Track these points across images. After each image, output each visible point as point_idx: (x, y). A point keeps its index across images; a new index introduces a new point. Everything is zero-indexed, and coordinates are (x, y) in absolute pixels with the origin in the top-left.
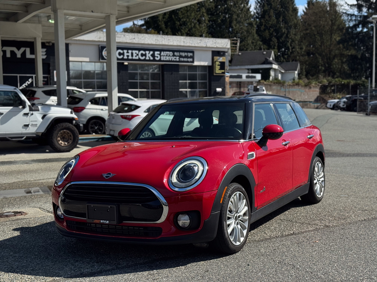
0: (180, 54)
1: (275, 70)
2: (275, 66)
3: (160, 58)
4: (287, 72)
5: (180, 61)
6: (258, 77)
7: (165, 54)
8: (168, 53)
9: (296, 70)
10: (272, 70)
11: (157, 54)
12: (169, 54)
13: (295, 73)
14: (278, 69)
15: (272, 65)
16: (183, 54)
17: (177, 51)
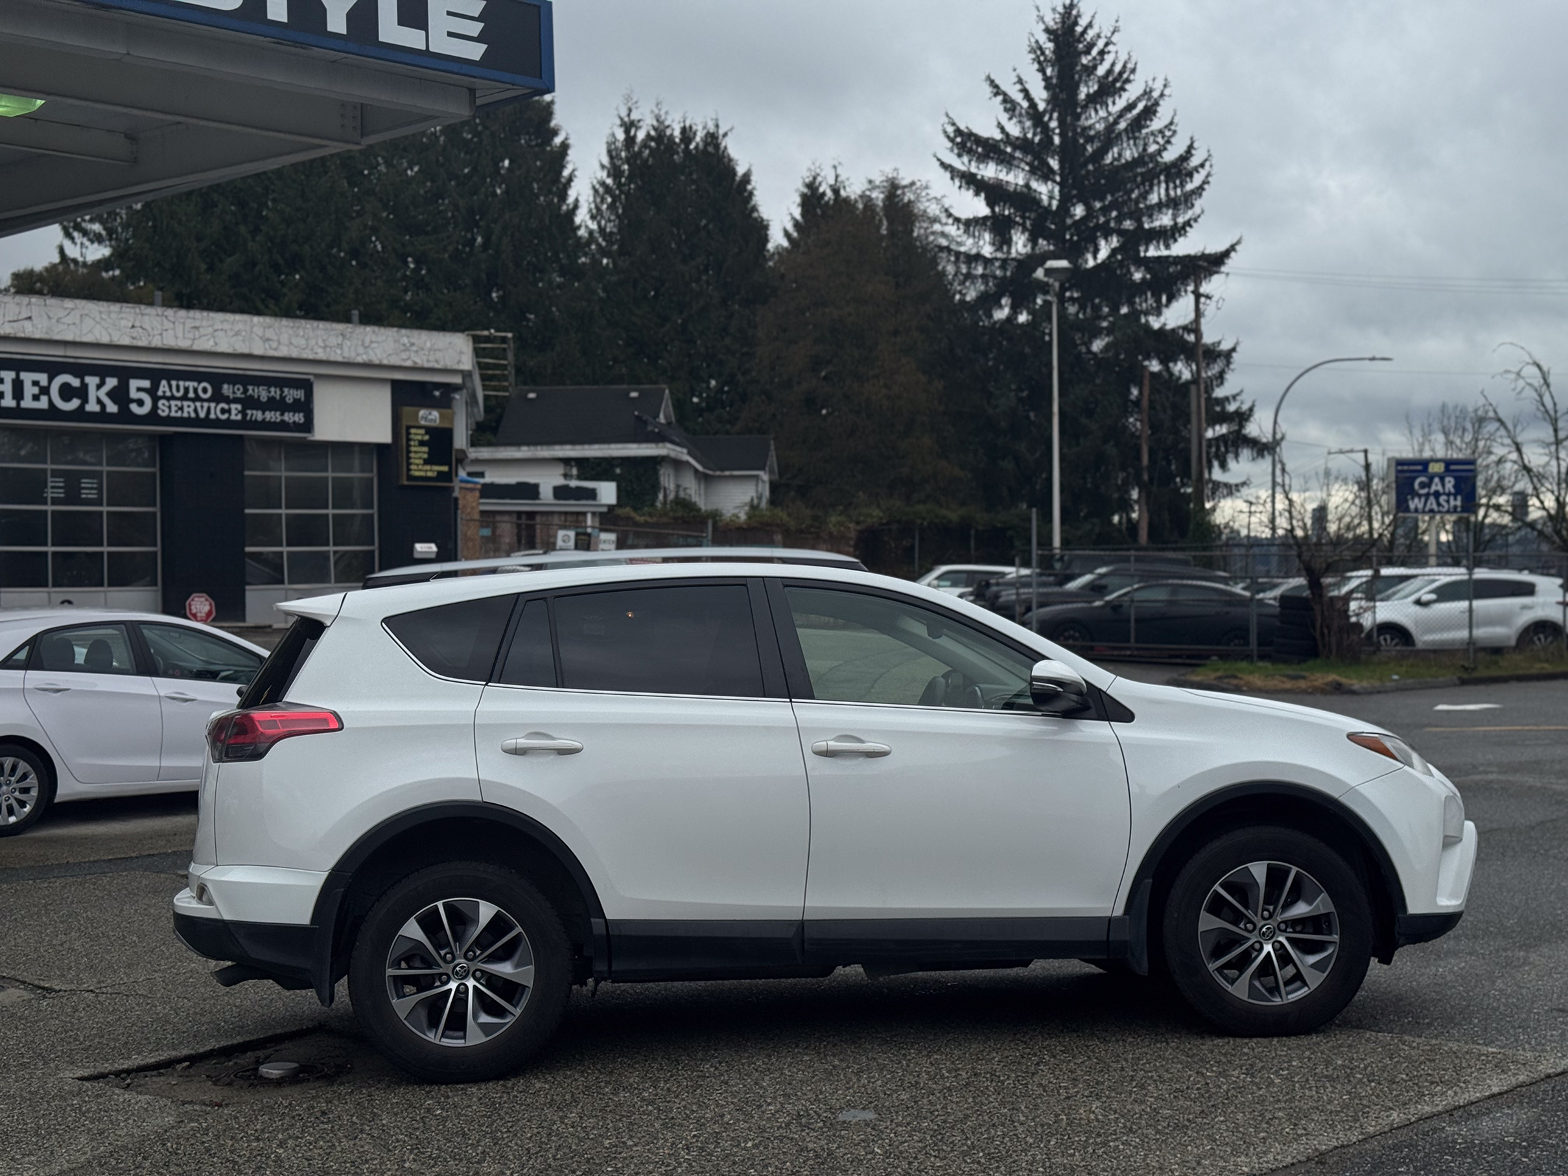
0: (245, 391)
1: (676, 463)
3: (155, 407)
4: (727, 473)
5: (245, 424)
6: (607, 492)
7: (178, 390)
8: (191, 385)
9: (762, 468)
10: (665, 464)
11: (139, 389)
12: (195, 390)
13: (758, 476)
14: (686, 464)
16: (263, 393)
17: (233, 379)
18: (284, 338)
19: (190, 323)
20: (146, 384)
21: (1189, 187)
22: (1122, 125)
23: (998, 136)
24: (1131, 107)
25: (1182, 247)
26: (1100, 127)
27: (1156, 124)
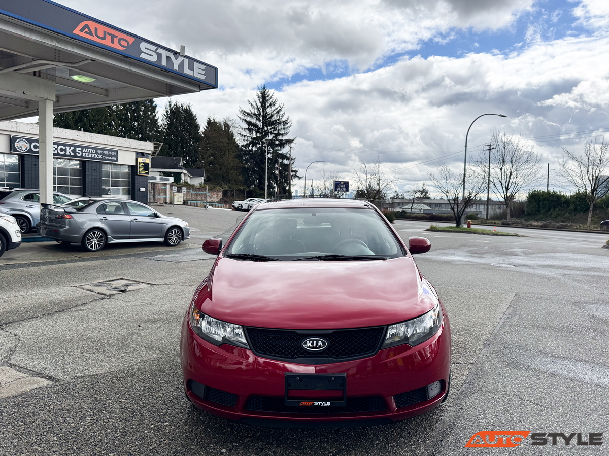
0: (103, 152)
3: (82, 154)
4: (195, 177)
5: (103, 159)
6: (171, 179)
7: (88, 151)
10: (182, 174)
12: (92, 151)
13: (202, 178)
14: (187, 174)
15: (183, 170)
16: (107, 153)
17: (100, 149)
18: (112, 141)
19: (91, 136)
20: (80, 149)
21: (287, 126)
22: (275, 112)
23: (250, 112)
24: (276, 109)
25: (285, 138)
26: (270, 112)
27: (281, 113)
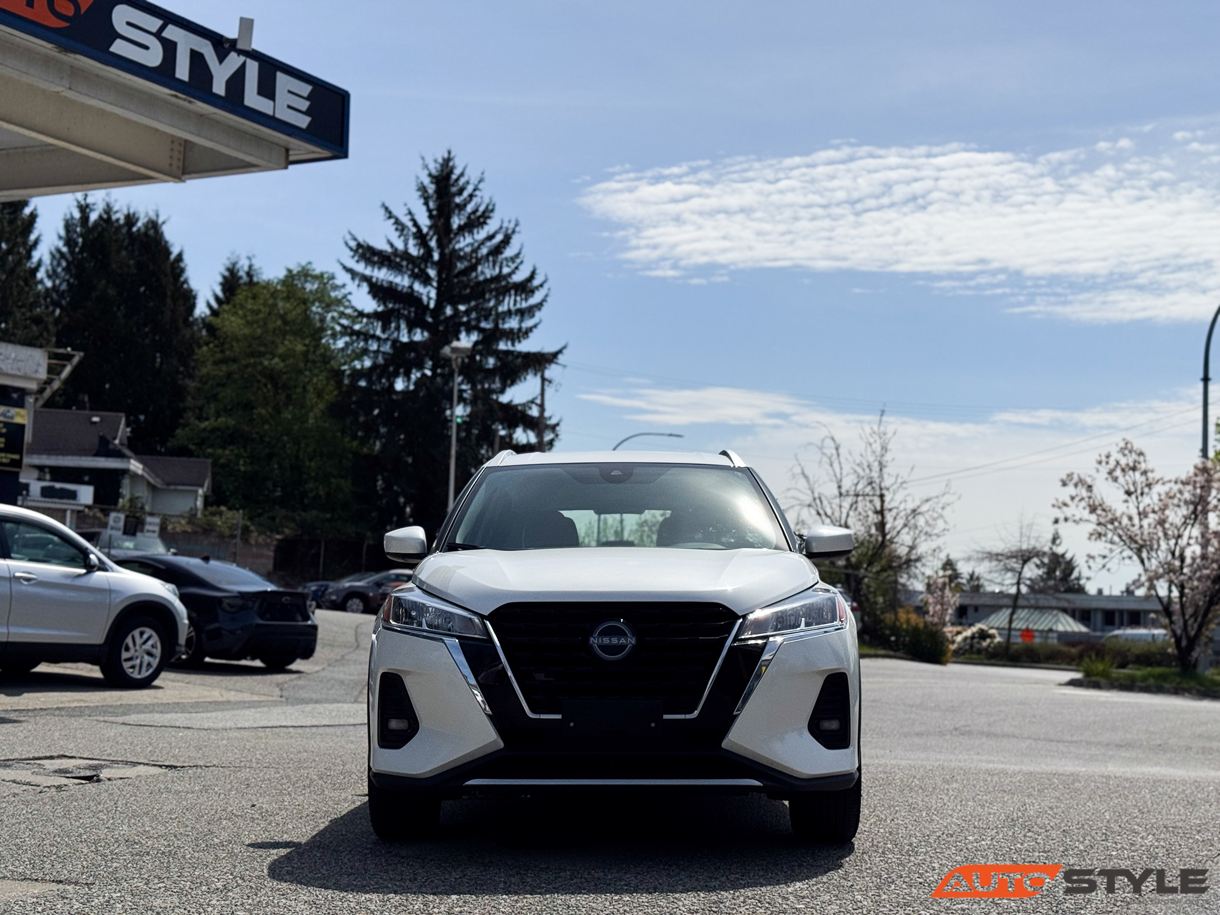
1: (134, 476)
2: (135, 466)
4: (172, 487)
6: (86, 494)
9: (202, 486)
10: (126, 476)
13: (196, 492)
14: (142, 477)
15: (129, 462)
21: (532, 301)
22: (484, 251)
23: (388, 249)
24: (491, 237)
25: (524, 346)
26: (468, 250)
27: (509, 252)
